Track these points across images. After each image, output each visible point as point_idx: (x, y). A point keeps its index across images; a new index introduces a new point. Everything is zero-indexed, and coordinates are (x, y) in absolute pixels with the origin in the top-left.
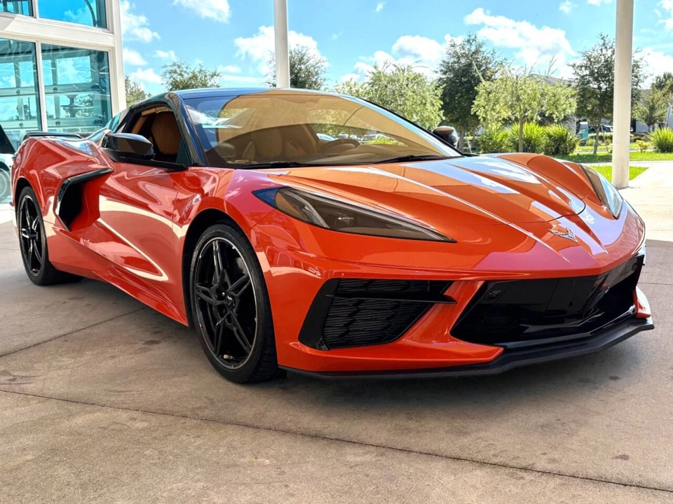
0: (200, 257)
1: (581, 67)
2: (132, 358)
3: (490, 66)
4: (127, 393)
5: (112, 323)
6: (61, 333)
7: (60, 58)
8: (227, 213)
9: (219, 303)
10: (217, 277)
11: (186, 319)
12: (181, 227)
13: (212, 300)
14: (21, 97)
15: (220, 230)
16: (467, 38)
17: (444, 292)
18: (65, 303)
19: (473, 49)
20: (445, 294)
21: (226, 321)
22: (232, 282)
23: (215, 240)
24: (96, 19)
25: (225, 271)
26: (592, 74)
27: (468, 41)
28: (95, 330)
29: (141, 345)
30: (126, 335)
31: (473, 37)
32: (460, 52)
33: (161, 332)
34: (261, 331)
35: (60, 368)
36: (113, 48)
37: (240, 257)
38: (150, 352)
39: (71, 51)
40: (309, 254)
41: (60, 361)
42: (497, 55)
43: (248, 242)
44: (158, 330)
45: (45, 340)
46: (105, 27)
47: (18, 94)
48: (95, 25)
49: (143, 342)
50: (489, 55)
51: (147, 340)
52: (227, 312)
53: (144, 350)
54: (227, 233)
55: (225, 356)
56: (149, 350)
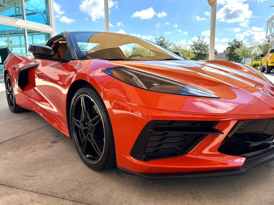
0: (75, 104)
1: (193, 45)
2: (43, 152)
3: (167, 45)
4: (34, 178)
5: (39, 131)
6: (14, 137)
7: (35, 35)
8: (89, 82)
9: (84, 128)
10: (83, 115)
11: (68, 133)
12: (65, 89)
13: (80, 127)
14: (22, 48)
15: (85, 91)
16: (160, 37)
17: (214, 127)
18: (21, 121)
19: (162, 40)
20: (214, 128)
21: (88, 138)
22: (91, 118)
23: (82, 96)
24: (46, 22)
25: (87, 113)
26: (195, 48)
27: (161, 37)
28: (30, 135)
29: (49, 144)
30: (43, 138)
31: (162, 36)
32: (158, 40)
33: (60, 136)
34: (107, 146)
35: (5, 159)
36: (52, 32)
37: (95, 104)
38: (52, 148)
39: (38, 33)
40: (133, 104)
41: (7, 154)
42: (169, 42)
43: (100, 97)
44: (58, 135)
45: (4, 141)
46: (49, 25)
47: (21, 47)
48: (46, 24)
49: (50, 142)
50: (167, 42)
51: (52, 141)
52: (88, 133)
53: (50, 147)
54: (88, 92)
55: (88, 156)
56: (52, 146)
